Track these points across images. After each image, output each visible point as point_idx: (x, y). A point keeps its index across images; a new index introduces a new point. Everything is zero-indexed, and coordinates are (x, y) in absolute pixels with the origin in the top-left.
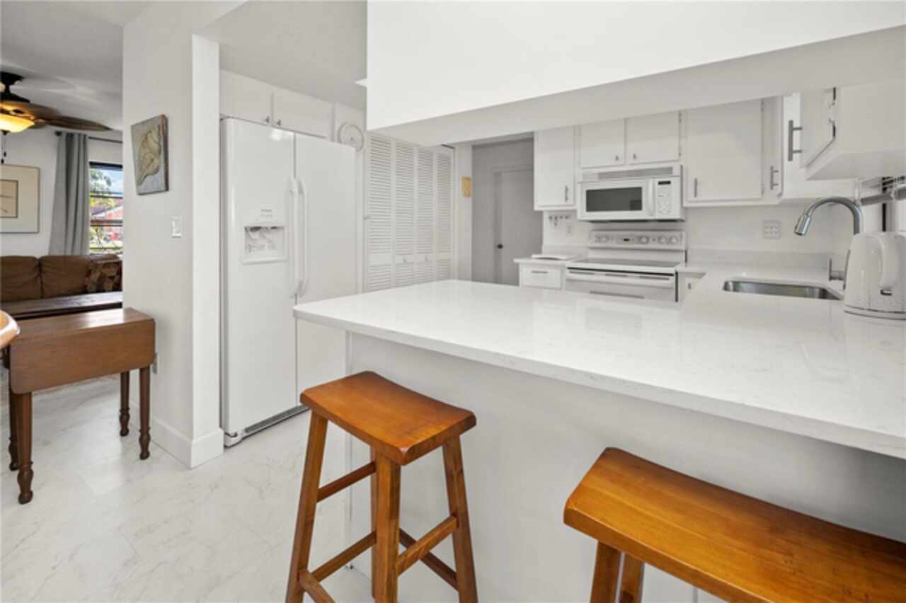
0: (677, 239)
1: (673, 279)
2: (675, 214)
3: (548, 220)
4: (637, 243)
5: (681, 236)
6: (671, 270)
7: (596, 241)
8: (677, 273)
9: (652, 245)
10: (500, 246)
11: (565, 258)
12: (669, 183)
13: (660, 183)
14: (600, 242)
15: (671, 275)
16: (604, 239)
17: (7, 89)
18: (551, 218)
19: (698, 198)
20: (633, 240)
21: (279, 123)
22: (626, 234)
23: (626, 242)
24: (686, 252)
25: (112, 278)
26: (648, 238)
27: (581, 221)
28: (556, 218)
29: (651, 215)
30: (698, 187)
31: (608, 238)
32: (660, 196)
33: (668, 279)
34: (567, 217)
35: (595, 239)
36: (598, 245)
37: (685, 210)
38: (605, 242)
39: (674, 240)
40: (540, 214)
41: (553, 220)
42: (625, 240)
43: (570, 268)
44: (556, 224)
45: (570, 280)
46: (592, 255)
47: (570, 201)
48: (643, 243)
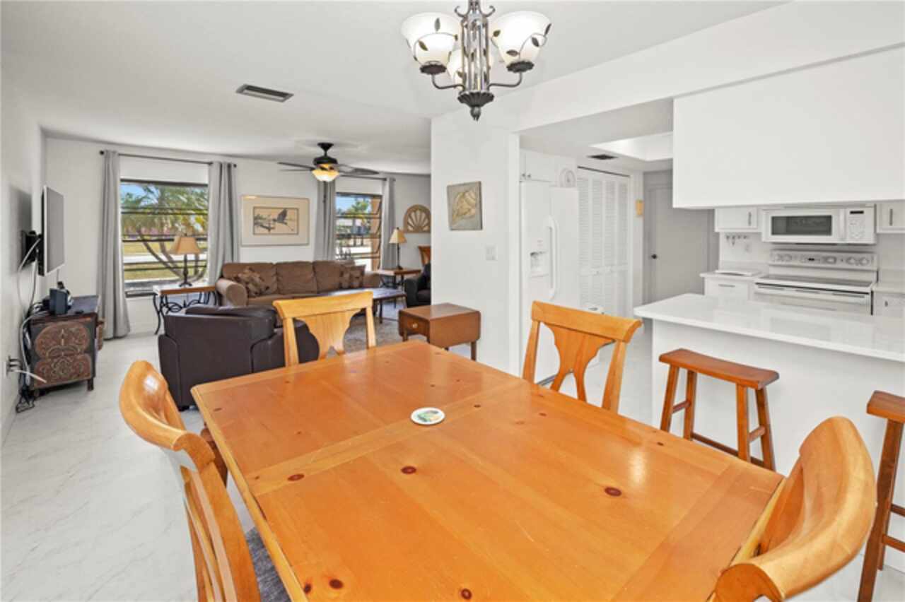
0: (868, 261)
1: (868, 297)
2: (869, 239)
3: (725, 240)
4: (823, 263)
5: (873, 259)
6: (867, 290)
7: (778, 260)
8: (872, 292)
9: (840, 265)
10: (654, 257)
11: (750, 274)
12: (862, 212)
13: (852, 213)
14: (783, 261)
15: (867, 293)
16: (787, 258)
17: (326, 154)
18: (728, 237)
19: (893, 226)
20: (819, 260)
21: (529, 176)
22: (812, 254)
23: (810, 262)
24: (877, 273)
25: (358, 278)
26: (835, 259)
27: (764, 242)
28: (734, 238)
29: (842, 239)
30: (894, 216)
31: (790, 257)
32: (852, 224)
33: (863, 297)
34: (745, 237)
35: (777, 258)
36: (780, 263)
37: (877, 235)
38: (787, 261)
39: (864, 262)
40: (718, 234)
41: (731, 240)
42: (810, 259)
43: (757, 283)
44: (733, 243)
45: (757, 294)
46: (773, 271)
47: (754, 225)
48: (829, 263)
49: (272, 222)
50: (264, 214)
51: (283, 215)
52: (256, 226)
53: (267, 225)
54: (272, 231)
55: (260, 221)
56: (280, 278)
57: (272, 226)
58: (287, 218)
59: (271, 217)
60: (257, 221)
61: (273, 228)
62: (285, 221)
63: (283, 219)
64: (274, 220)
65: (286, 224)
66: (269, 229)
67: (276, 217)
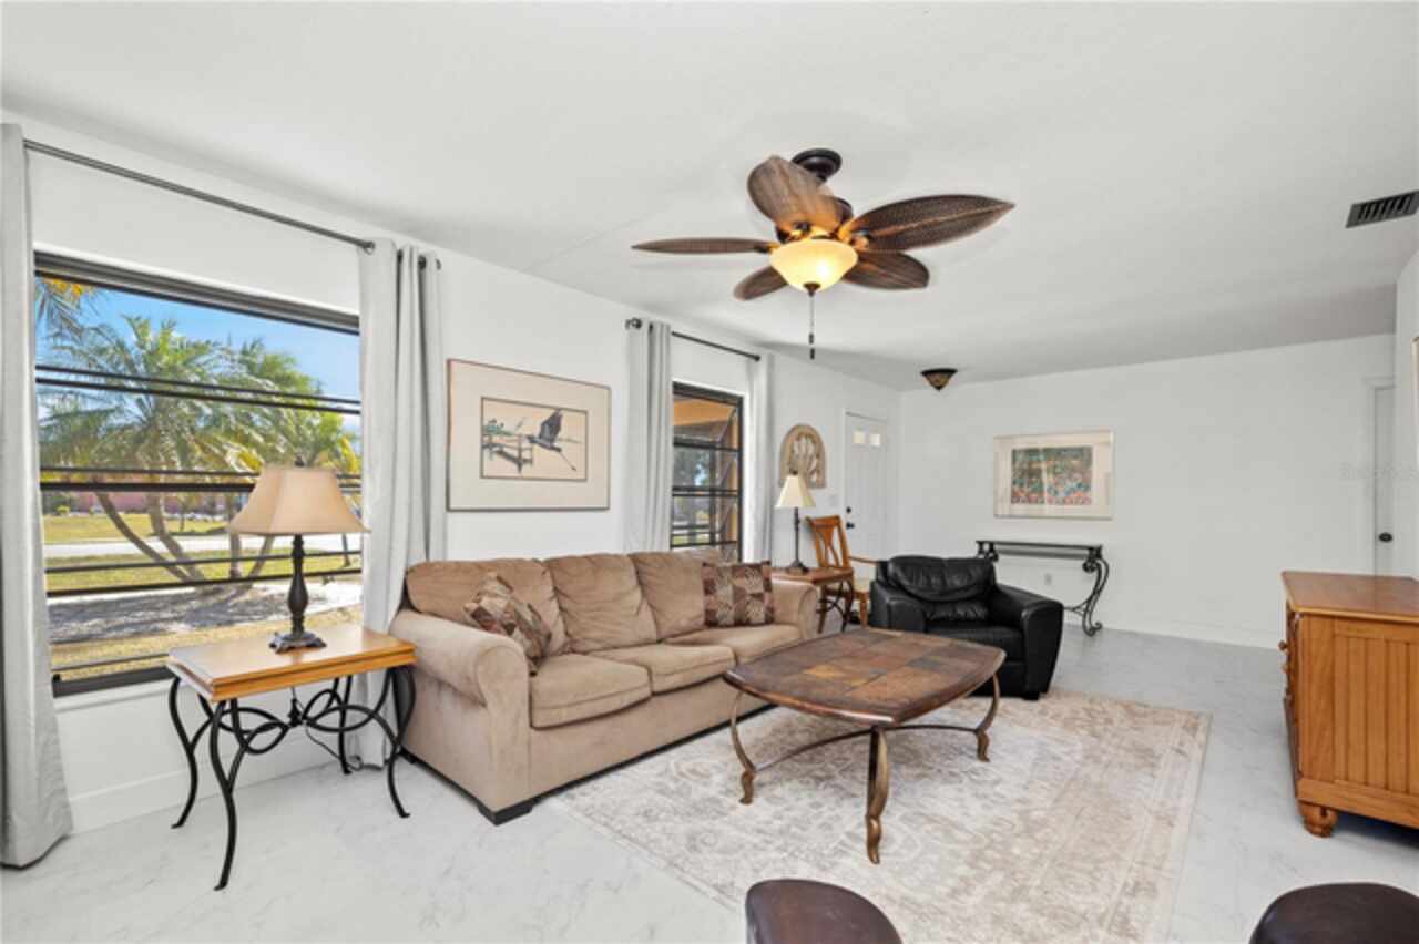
49: (526, 444)
50: (507, 419)
51: (553, 425)
52: (486, 452)
53: (515, 453)
54: (526, 468)
55: (496, 439)
56: (567, 604)
57: (526, 455)
58: (560, 435)
59: (526, 431)
60: (490, 438)
61: (530, 461)
62: (556, 444)
63: (552, 440)
64: (531, 439)
65: (559, 450)
66: (519, 462)
67: (536, 432)
